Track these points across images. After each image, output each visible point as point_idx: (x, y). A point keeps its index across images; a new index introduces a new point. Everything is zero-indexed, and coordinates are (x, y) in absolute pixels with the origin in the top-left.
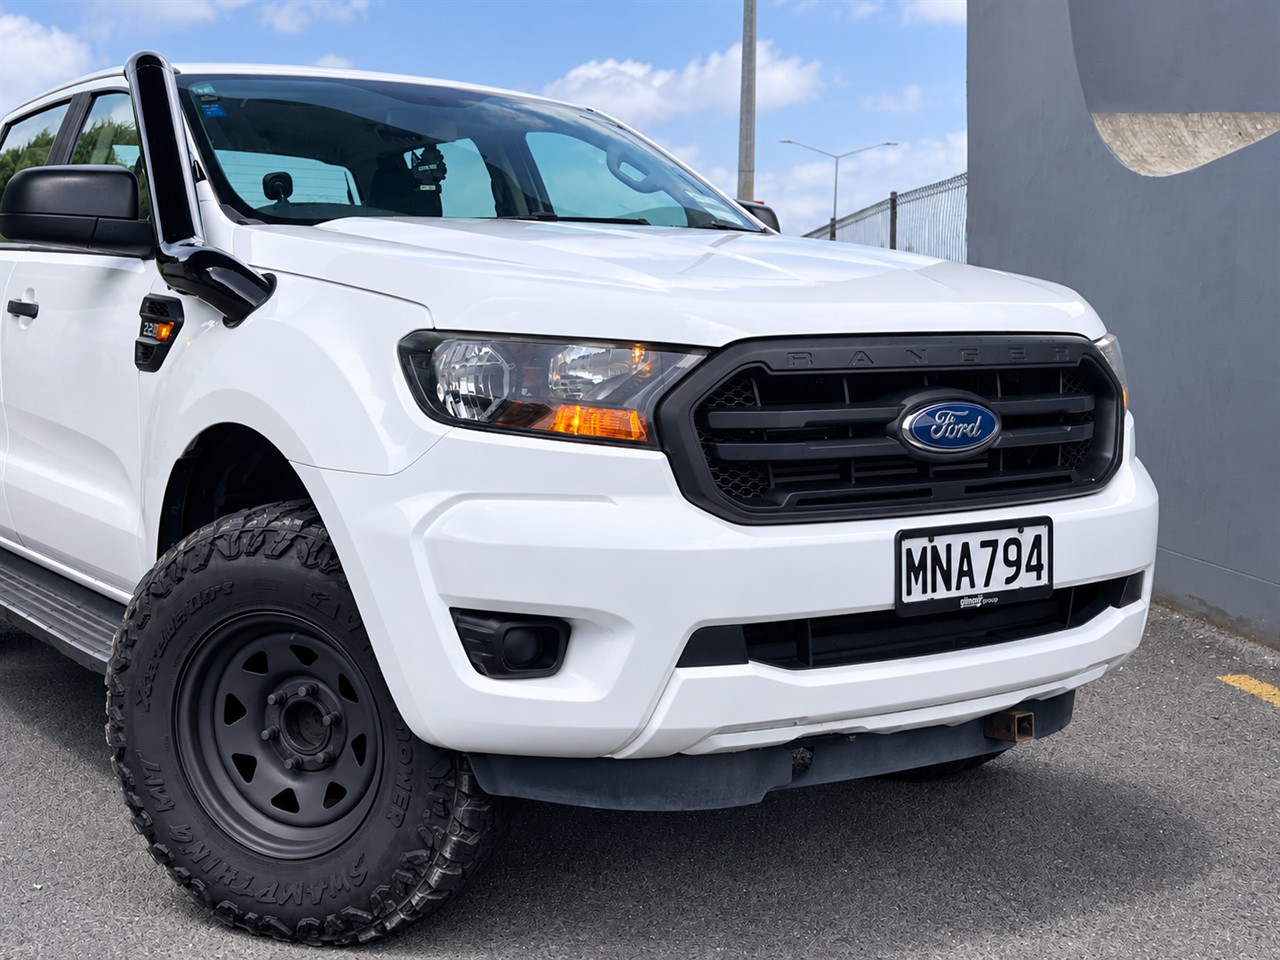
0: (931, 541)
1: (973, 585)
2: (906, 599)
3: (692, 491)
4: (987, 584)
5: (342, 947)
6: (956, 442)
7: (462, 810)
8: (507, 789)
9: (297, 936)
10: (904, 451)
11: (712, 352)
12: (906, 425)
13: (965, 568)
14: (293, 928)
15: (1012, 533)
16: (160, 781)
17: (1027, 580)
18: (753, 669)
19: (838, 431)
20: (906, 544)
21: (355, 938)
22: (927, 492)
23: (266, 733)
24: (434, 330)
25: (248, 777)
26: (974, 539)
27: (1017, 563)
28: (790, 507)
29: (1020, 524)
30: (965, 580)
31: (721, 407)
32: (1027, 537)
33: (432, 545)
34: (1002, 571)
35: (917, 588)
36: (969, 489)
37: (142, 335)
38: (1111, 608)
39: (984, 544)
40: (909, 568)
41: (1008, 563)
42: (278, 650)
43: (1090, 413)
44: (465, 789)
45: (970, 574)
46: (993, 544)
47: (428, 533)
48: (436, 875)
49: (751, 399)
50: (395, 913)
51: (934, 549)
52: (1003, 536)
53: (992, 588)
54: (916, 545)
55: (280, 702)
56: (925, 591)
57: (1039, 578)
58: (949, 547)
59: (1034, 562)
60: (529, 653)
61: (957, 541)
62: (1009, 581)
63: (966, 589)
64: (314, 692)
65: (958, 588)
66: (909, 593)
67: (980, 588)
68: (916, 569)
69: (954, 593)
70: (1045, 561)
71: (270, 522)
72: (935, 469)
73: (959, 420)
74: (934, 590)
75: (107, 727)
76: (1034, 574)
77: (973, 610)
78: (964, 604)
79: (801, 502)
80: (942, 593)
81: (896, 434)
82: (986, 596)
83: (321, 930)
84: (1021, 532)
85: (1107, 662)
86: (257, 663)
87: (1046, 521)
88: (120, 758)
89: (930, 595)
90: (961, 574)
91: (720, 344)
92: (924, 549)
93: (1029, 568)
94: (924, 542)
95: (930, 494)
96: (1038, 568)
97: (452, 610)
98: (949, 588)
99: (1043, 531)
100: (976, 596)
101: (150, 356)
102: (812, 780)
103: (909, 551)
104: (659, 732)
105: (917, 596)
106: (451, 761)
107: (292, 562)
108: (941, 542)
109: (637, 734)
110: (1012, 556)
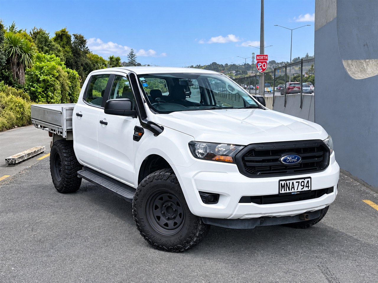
0: (286, 181)
1: (294, 190)
2: (281, 192)
3: (241, 171)
4: (297, 190)
5: (177, 252)
6: (291, 162)
7: (200, 228)
8: (208, 223)
9: (169, 250)
10: (282, 164)
11: (246, 146)
12: (282, 159)
13: (293, 187)
14: (168, 249)
15: (303, 180)
16: (143, 221)
17: (306, 189)
18: (252, 204)
19: (269, 161)
20: (281, 182)
21: (180, 251)
22: (286, 172)
23: (162, 212)
24: (195, 141)
25: (159, 220)
26: (295, 181)
27: (304, 186)
28: (259, 175)
29: (304, 178)
30: (293, 189)
31: (247, 156)
32: (306, 181)
33: (195, 180)
34: (300, 187)
35: (283, 190)
36: (295, 171)
37: (135, 134)
38: (326, 194)
39: (297, 182)
40: (282, 187)
41: (302, 186)
42: (165, 196)
43: (322, 155)
44: (200, 223)
45: (294, 188)
46: (299, 182)
47: (195, 178)
48: (195, 239)
49: (252, 155)
50: (187, 246)
51: (286, 183)
52: (300, 181)
53: (299, 190)
54: (283, 183)
55: (165, 206)
56: (284, 191)
57: (308, 188)
58: (289, 183)
59: (307, 185)
60: (212, 200)
61: (291, 182)
62: (302, 189)
63: (293, 191)
64: (172, 205)
65: (291, 190)
66: (281, 191)
67: (296, 190)
68: (283, 187)
69: (290, 191)
70: (310, 185)
71: (164, 173)
72: (288, 167)
73: (292, 158)
74: (286, 191)
75: (133, 210)
76: (307, 188)
77: (294, 195)
78: (292, 193)
79: (262, 174)
80: (288, 191)
81: (280, 161)
82: (297, 192)
83: (173, 249)
84: (304, 180)
85: (326, 205)
86: (161, 199)
87: (310, 178)
88: (135, 216)
89: (285, 192)
90: (292, 188)
91: (247, 145)
92: (284, 183)
93: (306, 187)
94: (285, 182)
95: (287, 172)
96: (308, 187)
97: (199, 192)
98: (289, 190)
99: (309, 180)
100: (295, 192)
101: (137, 138)
102: (264, 225)
103: (281, 184)
104: (235, 214)
105: (283, 192)
106: (198, 218)
107: (168, 181)
108: (288, 182)
109: (232, 214)
110: (303, 184)
